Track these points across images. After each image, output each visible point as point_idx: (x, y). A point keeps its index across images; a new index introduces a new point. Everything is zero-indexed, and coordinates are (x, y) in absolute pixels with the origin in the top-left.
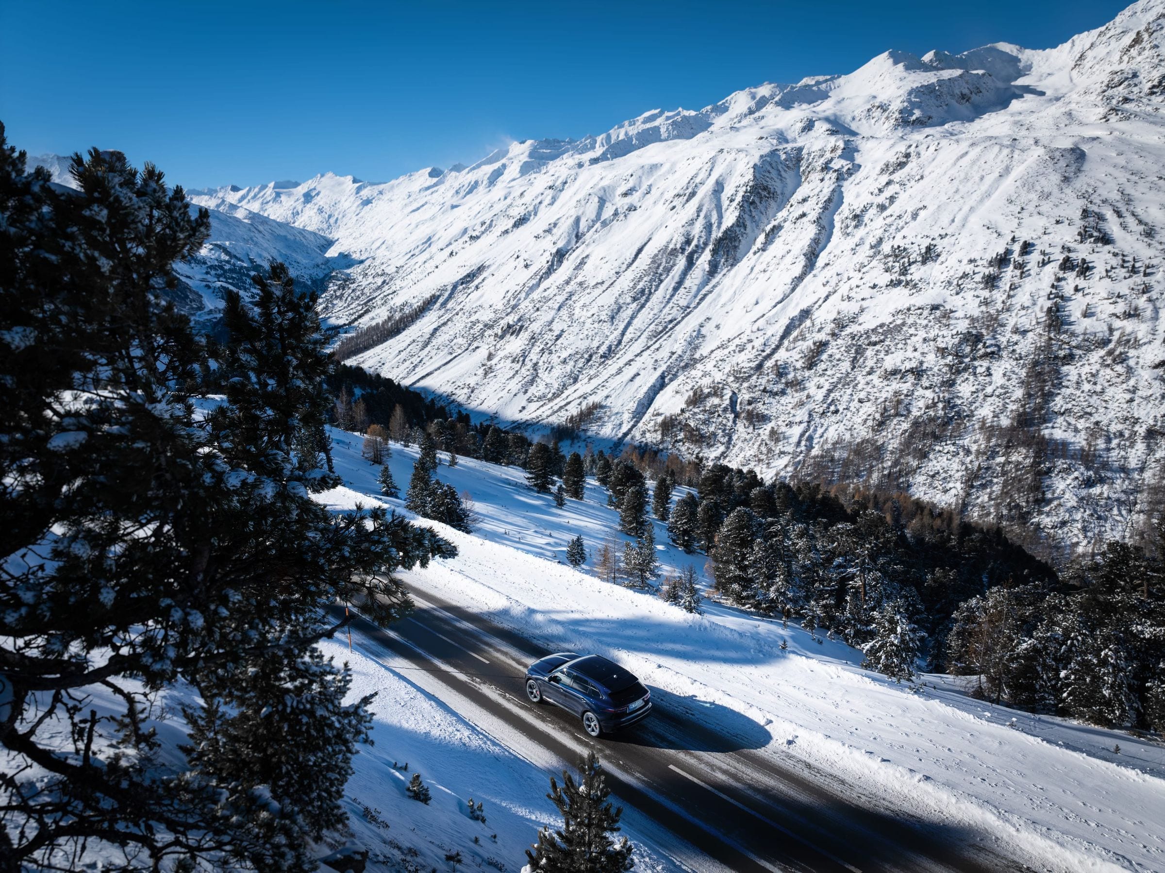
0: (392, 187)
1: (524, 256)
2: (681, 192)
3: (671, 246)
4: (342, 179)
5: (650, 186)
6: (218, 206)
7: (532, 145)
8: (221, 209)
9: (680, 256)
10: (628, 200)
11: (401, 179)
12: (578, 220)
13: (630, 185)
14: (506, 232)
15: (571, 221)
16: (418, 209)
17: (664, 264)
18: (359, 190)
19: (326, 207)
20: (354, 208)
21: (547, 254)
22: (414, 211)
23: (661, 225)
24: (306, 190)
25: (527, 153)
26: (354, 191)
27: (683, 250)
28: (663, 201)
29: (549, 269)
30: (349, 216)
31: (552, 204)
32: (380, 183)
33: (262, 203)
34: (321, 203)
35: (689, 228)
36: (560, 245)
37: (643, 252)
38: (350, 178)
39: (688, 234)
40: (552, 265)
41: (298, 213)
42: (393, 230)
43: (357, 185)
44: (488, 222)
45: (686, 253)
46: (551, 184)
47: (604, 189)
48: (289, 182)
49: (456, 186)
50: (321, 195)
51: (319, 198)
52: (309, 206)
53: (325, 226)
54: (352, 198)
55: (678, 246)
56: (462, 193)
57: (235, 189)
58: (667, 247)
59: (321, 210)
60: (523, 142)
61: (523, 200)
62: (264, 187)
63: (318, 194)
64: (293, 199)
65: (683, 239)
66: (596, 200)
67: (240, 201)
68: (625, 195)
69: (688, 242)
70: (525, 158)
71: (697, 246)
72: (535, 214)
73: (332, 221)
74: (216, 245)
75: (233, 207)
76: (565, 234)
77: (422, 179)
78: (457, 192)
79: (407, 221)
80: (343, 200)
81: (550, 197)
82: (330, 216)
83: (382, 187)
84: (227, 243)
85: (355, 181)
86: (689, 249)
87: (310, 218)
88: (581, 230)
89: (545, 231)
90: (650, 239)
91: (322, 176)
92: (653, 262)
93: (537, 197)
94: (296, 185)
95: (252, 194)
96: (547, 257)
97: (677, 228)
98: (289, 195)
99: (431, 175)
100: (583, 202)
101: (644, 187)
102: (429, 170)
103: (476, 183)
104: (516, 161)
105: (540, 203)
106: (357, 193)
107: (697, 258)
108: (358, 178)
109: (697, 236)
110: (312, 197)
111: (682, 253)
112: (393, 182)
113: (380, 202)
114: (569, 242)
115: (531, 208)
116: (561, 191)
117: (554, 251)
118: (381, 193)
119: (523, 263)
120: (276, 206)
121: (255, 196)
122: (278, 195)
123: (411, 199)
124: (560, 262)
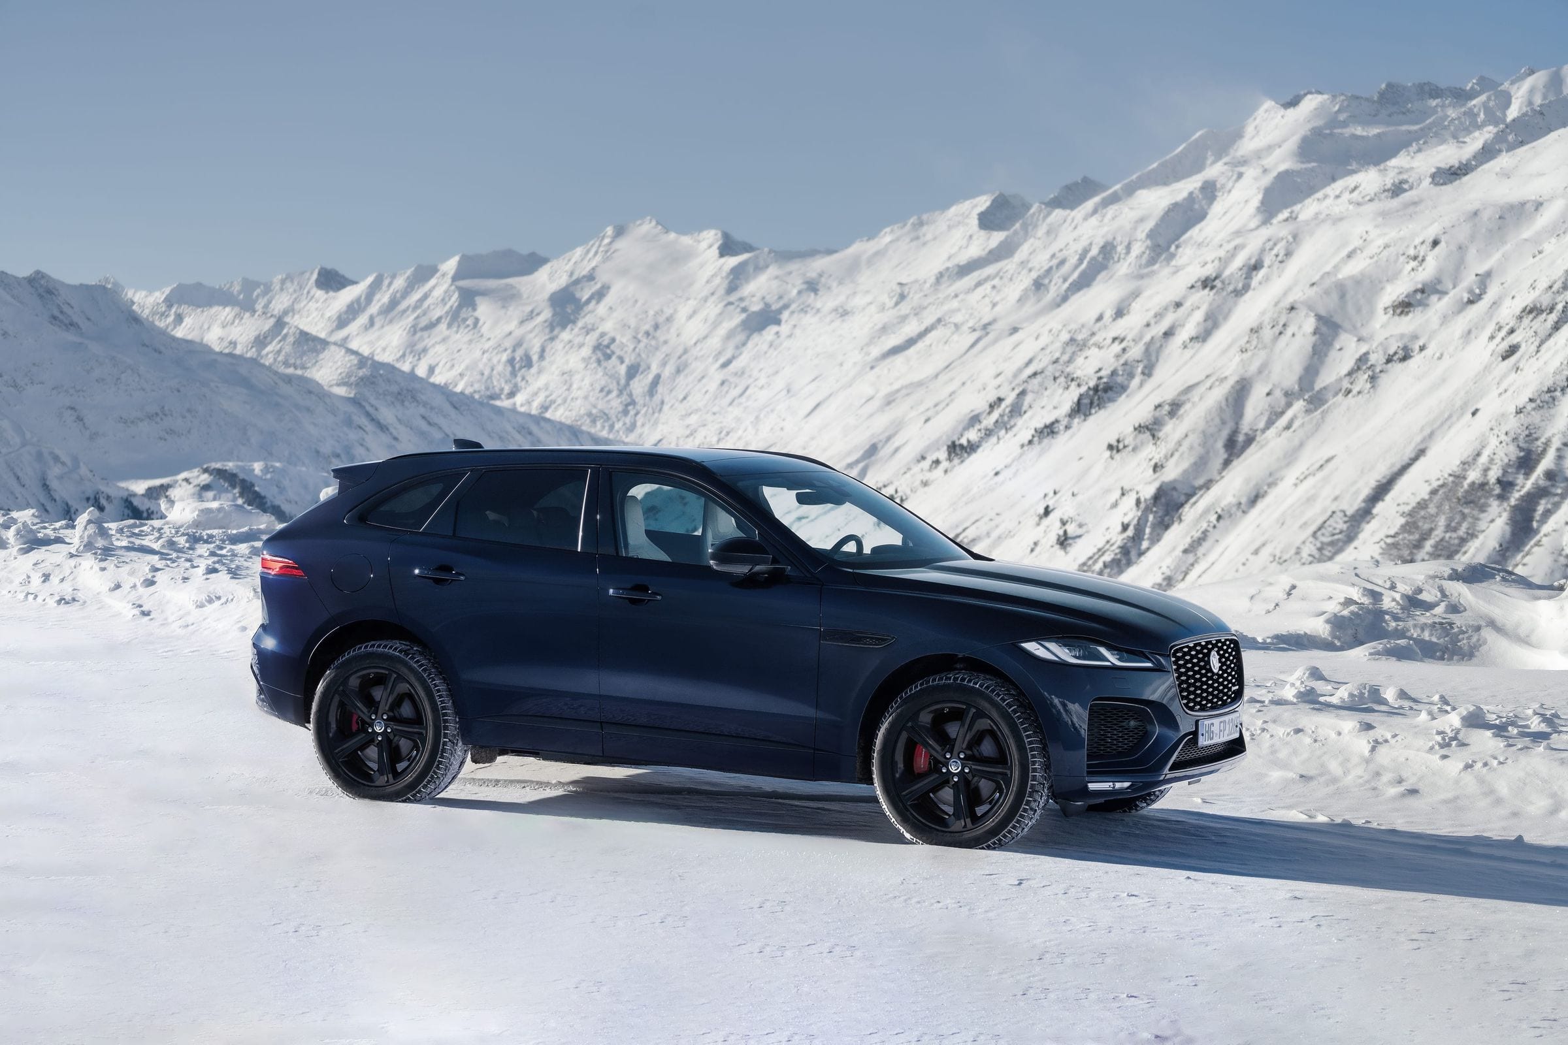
0: (853, 269)
1: (1065, 508)
2: (1546, 301)
3: (1473, 476)
4: (686, 240)
5: (1484, 279)
6: (260, 342)
7: (1319, 111)
8: (269, 355)
9: (1494, 507)
10: (1407, 324)
11: (885, 237)
12: (1240, 393)
13: (1426, 274)
14: (1049, 430)
15: (1219, 393)
16: (911, 342)
17: (1438, 533)
18: (737, 277)
19: (624, 339)
20: (715, 342)
21: (1130, 501)
22: (896, 351)
23: (1463, 408)
24: (562, 281)
25: (1292, 144)
26: (720, 283)
27: (1506, 485)
28: (1490, 328)
29: (1125, 551)
30: (697, 367)
31: (1202, 337)
32: (812, 253)
33: (414, 330)
34: (608, 327)
35: (1536, 417)
36: (1171, 473)
37: (1388, 498)
38: (710, 238)
39: (1531, 437)
40: (1138, 537)
41: (528, 363)
42: (817, 419)
43: (732, 261)
44: (1010, 398)
45: (1515, 497)
46: (1209, 271)
47: (1341, 290)
48: (508, 253)
49: (1041, 261)
50: (609, 299)
51: (602, 309)
52: (565, 335)
53: (615, 403)
54: (713, 309)
55: (1494, 475)
56: (1056, 287)
57: (331, 280)
58: (1459, 478)
59: (604, 351)
60: (1293, 103)
61: (1121, 327)
62: (424, 273)
63: (600, 295)
64: (515, 312)
65: (1513, 452)
66: (1310, 324)
67: (342, 321)
68: (1404, 306)
69: (1526, 462)
70: (1282, 161)
71: (1550, 475)
72: (1148, 372)
73: (639, 386)
74: (221, 473)
75: (310, 344)
76: (1194, 439)
77: (958, 235)
78: (1038, 285)
79: (864, 388)
80: (684, 311)
81: (1199, 316)
82: (633, 372)
83: (819, 264)
84: (258, 467)
85: (728, 248)
86: (1526, 485)
87: (567, 374)
88: (1245, 427)
89: (1139, 429)
90: (1421, 453)
91: (620, 232)
92: (1407, 528)
93: (1159, 316)
94: (533, 263)
95: (383, 298)
96: (1128, 511)
97: (1501, 418)
98: (507, 298)
99: (987, 221)
100: (1267, 334)
101: (1469, 280)
102: (983, 202)
103: (1108, 250)
104: (1250, 173)
105: (1168, 334)
106: (732, 289)
107: (1548, 514)
108: (738, 235)
109: (1556, 443)
110: (579, 306)
111: (1502, 497)
112: (856, 248)
113: (808, 320)
114: (1201, 464)
115: (1136, 352)
116: (1238, 293)
117: (1148, 492)
118: (812, 287)
119: (1056, 530)
120: (460, 337)
121: (393, 303)
122: (468, 299)
123: (905, 308)
124: (1163, 525)
